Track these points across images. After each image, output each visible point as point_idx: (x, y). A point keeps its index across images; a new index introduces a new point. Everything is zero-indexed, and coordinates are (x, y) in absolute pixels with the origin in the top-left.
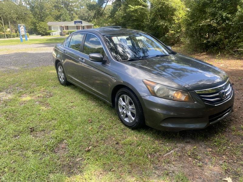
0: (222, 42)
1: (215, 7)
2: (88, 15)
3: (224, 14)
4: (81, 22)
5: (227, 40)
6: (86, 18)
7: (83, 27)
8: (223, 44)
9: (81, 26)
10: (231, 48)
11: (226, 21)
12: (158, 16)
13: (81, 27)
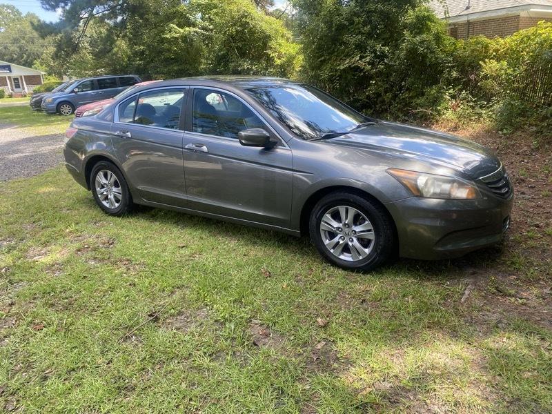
0: (380, 99)
1: (360, 33)
2: (18, 49)
3: (378, 47)
4: (9, 68)
5: (389, 95)
6: (15, 56)
7: (16, 79)
8: (383, 101)
9: (9, 78)
10: (399, 109)
11: (383, 60)
12: (233, 49)
13: (10, 81)
